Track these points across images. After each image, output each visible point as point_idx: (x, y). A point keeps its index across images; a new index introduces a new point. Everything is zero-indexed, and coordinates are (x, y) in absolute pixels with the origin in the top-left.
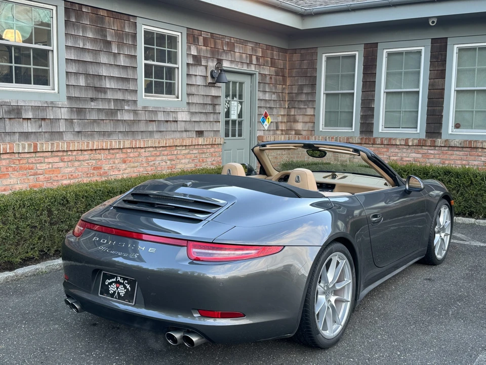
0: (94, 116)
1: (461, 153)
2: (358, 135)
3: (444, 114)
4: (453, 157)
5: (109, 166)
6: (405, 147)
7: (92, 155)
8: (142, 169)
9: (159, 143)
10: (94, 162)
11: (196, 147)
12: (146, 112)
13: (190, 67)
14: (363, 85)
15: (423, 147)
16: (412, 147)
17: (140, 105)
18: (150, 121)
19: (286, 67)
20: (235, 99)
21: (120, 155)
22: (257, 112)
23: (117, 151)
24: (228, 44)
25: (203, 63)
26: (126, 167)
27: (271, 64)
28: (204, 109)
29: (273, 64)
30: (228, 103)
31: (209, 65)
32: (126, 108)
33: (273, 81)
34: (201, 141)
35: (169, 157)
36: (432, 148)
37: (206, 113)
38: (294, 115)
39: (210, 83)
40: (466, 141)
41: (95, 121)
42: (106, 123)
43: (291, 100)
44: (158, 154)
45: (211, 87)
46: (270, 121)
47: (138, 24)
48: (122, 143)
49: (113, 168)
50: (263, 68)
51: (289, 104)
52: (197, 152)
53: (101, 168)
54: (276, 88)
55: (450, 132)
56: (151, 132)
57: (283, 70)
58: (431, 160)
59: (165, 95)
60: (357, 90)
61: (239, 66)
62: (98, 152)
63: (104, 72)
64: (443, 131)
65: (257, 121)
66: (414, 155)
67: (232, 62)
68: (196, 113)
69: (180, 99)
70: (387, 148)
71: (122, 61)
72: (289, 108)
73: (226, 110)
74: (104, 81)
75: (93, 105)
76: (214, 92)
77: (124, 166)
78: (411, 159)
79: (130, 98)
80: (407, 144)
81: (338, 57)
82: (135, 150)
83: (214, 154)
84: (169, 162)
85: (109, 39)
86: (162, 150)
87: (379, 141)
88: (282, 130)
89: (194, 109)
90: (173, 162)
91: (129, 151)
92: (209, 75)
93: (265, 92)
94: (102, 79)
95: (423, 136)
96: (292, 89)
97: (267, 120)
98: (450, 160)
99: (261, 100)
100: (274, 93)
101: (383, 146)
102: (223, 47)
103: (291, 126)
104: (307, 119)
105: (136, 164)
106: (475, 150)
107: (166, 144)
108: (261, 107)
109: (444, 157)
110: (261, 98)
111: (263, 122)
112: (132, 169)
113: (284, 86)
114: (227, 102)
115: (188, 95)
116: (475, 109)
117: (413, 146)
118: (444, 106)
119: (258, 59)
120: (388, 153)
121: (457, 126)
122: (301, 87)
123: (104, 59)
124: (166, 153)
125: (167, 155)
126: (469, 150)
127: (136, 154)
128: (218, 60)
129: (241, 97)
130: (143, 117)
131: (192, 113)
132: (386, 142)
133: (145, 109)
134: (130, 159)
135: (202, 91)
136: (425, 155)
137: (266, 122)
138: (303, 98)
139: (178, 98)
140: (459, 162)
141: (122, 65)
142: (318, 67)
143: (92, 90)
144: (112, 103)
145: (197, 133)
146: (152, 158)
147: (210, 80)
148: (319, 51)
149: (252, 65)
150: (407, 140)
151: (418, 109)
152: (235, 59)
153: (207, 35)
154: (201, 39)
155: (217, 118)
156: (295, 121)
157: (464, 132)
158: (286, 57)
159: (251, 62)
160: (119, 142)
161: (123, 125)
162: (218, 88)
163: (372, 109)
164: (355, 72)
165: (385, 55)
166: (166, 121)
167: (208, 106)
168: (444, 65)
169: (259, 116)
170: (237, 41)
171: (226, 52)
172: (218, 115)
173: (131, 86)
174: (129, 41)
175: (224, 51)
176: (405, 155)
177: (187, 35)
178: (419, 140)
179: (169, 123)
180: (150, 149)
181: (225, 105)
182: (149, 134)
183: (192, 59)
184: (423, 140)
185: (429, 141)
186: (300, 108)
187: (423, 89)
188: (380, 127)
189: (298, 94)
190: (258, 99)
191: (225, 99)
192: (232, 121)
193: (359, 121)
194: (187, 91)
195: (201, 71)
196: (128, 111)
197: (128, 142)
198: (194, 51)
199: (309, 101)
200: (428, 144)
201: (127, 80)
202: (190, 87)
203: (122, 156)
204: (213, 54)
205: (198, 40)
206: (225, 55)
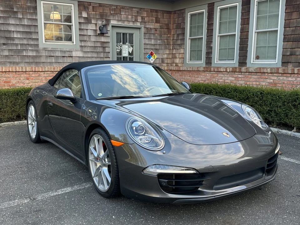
0: (6, 53)
1: (256, 77)
2: (204, 65)
3: (248, 49)
4: (251, 80)
5: (16, 81)
6: (226, 73)
7: (3, 75)
8: (42, 84)
9: (54, 69)
10: (5, 78)
12: (46, 51)
13: (82, 25)
14: (207, 31)
15: (236, 73)
16: (230, 73)
17: (41, 47)
18: (49, 56)
19: (171, 23)
20: (127, 44)
21: (24, 76)
22: (143, 51)
23: (22, 73)
24: (115, 10)
25: (93, 21)
26: (29, 82)
27: (156, 21)
28: (95, 50)
29: (157, 21)
30: (121, 47)
31: (98, 23)
32: (30, 48)
33: (158, 32)
36: (240, 73)
37: (97, 52)
38: (175, 54)
39: (99, 34)
40: (258, 68)
41: (6, 56)
42: (15, 57)
43: (174, 44)
45: (100, 37)
46: (156, 57)
48: (24, 68)
49: (19, 82)
50: (148, 24)
51: (172, 47)
53: (10, 82)
54: (161, 36)
55: (252, 62)
56: (51, 63)
57: (167, 25)
58: (240, 82)
60: (204, 36)
61: (126, 23)
62: (7, 73)
63: (12, 29)
64: (248, 61)
65: (143, 57)
66: (231, 78)
67: (118, 21)
68: (88, 52)
69: (75, 43)
70: (217, 74)
71: (26, 22)
72: (172, 49)
73: (119, 51)
74: (12, 34)
75: (4, 47)
76: (103, 39)
77: (27, 81)
78: (229, 81)
79: (32, 43)
80: (226, 71)
81: (195, 14)
82: (36, 73)
85: (15, 10)
87: (212, 69)
88: (167, 63)
89: (86, 50)
91: (31, 73)
92: (98, 29)
93: (150, 39)
94: (11, 33)
95: (237, 65)
96: (174, 37)
97: (153, 57)
98: (250, 81)
99: (148, 44)
100: (159, 40)
101: (215, 72)
102: (110, 12)
103: (173, 61)
104: (181, 56)
105: (37, 81)
106: (263, 74)
108: (147, 49)
109: (247, 80)
110: (147, 43)
111: (149, 58)
112: (34, 84)
113: (168, 35)
114: (120, 45)
115: (81, 41)
116: (267, 45)
118: (248, 44)
119: (143, 18)
120: (218, 77)
121: (257, 58)
122: (178, 35)
123: (12, 21)
126: (260, 74)
127: (37, 75)
128: (106, 19)
129: (131, 42)
130: (44, 54)
131: (85, 52)
132: (216, 70)
133: (45, 49)
134: (32, 77)
135: (93, 39)
136: (237, 78)
137: (152, 58)
138: (179, 42)
139: (73, 43)
140: (254, 83)
141: (26, 24)
142: (185, 22)
143: (4, 39)
144: (19, 46)
146: (50, 78)
147: (98, 32)
148: (187, 11)
149: (138, 23)
150: (226, 68)
151: (235, 47)
152: (121, 18)
153: (96, 5)
154: (91, 7)
155: (107, 55)
156: (176, 58)
157: (260, 62)
158: (170, 16)
159: (136, 21)
160: (22, 68)
161: (28, 58)
162: (107, 37)
163: (211, 48)
164: (203, 23)
165: (218, 10)
166: (63, 56)
167: (99, 48)
168: (249, 14)
169: (145, 54)
170: (123, 8)
171: (113, 15)
172: (108, 53)
173: (34, 36)
174: (31, 11)
175: (111, 14)
176: (226, 78)
177: (79, 5)
178: (233, 68)
179: (65, 58)
180: (48, 72)
181: (118, 48)
182: (49, 64)
183: (83, 19)
184: (236, 68)
185: (238, 69)
186: (178, 49)
187: (237, 33)
188: (216, 60)
189: (177, 40)
190: (144, 44)
191: (116, 44)
192: (124, 57)
193: (205, 56)
194: (80, 39)
195: (92, 27)
196: (32, 50)
197: (29, 68)
198: (85, 15)
199: (182, 44)
200: (238, 71)
201: (30, 33)
202: (82, 36)
203: (25, 76)
204: (102, 16)
205: (88, 8)
206: (112, 17)
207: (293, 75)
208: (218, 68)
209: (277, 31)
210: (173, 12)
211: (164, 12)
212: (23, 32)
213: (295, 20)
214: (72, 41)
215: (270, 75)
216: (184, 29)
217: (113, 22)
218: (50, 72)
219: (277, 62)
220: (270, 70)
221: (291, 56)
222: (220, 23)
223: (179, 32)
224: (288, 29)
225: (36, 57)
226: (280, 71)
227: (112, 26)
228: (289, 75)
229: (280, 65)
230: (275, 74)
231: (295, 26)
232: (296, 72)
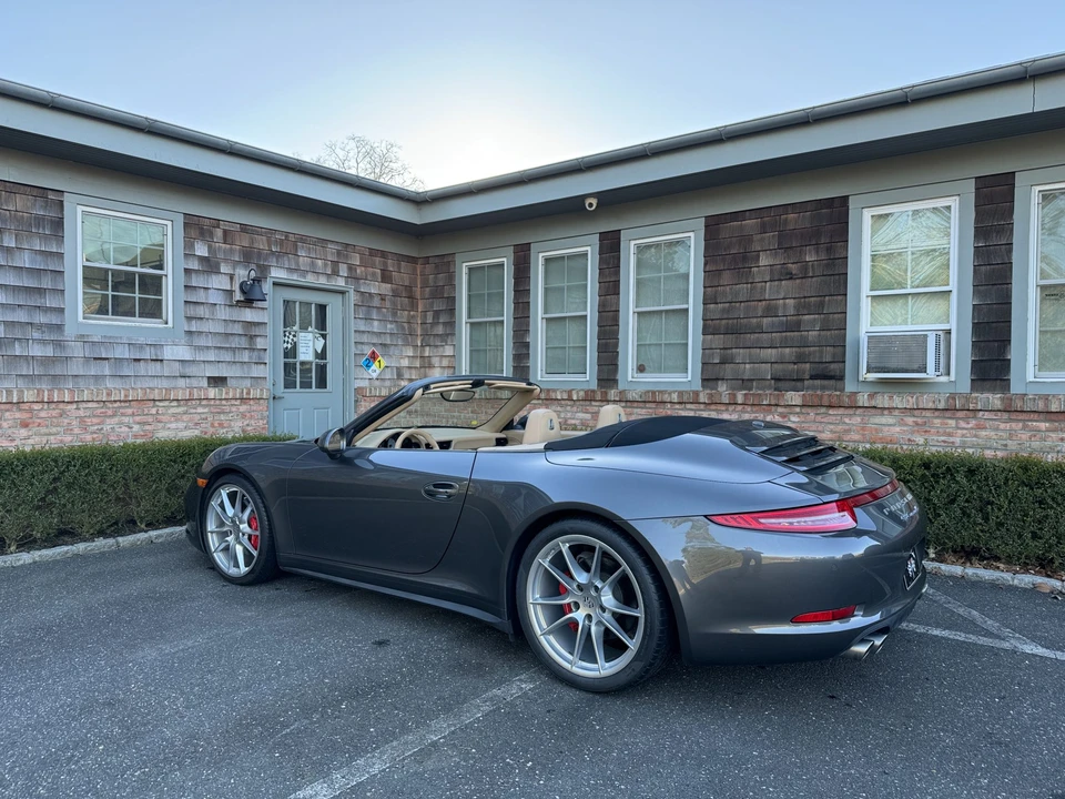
1: (643, 411)
3: (620, 350)
6: (569, 403)
8: (68, 439)
9: (109, 395)
11: (204, 402)
12: (87, 345)
13: (193, 275)
14: (514, 307)
15: (594, 403)
16: (578, 403)
17: (70, 332)
18: (95, 358)
19: (417, 285)
20: (310, 329)
21: (14, 415)
22: (352, 350)
23: (8, 406)
24: (281, 243)
25: (224, 270)
26: (30, 434)
27: (382, 278)
28: (227, 342)
29: (386, 278)
30: (294, 336)
31: (237, 273)
32: (36, 335)
33: (388, 304)
34: (212, 393)
35: (137, 419)
36: (604, 403)
37: (233, 350)
38: (430, 357)
39: (238, 301)
40: (648, 392)
43: (425, 335)
44: (110, 412)
45: (242, 308)
46: (383, 365)
47: (65, 204)
48: (15, 393)
50: (365, 283)
51: (422, 340)
52: (206, 410)
54: (395, 314)
55: (630, 379)
56: (98, 378)
57: (409, 288)
59: (137, 319)
60: (507, 316)
61: (310, 278)
64: (619, 377)
65: (353, 364)
66: (581, 415)
67: (290, 270)
68: (208, 347)
69: (170, 324)
71: (25, 260)
72: (422, 346)
73: (289, 346)
76: (249, 315)
77: (23, 432)
78: (577, 423)
79: (42, 318)
80: (570, 399)
81: (481, 268)
82: (53, 406)
83: (248, 415)
84: (136, 428)
86: (119, 407)
88: (411, 380)
89: (202, 342)
90: (147, 427)
91: (36, 407)
92: (236, 287)
93: (368, 319)
95: (594, 385)
96: (425, 316)
97: (377, 363)
99: (363, 332)
100: (391, 322)
101: (540, 402)
102: (270, 247)
103: (425, 374)
104: (445, 362)
105: (54, 430)
106: (662, 406)
107: (126, 396)
108: (362, 343)
110: (362, 328)
112: (44, 439)
113: (412, 313)
114: (293, 333)
115: (189, 319)
116: (663, 342)
117: (578, 400)
118: (620, 337)
119: (351, 268)
121: (641, 369)
122: (437, 314)
124: (130, 411)
125: (133, 414)
126: (653, 405)
127: (55, 413)
128: (258, 266)
129: (322, 325)
130: (77, 351)
131: (199, 348)
133: (82, 339)
134: (38, 420)
135: (223, 314)
137: (375, 366)
138: (440, 330)
139: (167, 323)
141: (27, 266)
142: (456, 283)
145: (212, 381)
146: (95, 420)
147: (238, 296)
148: (458, 258)
149: (340, 278)
150: (570, 392)
151: (586, 343)
152: (297, 264)
153: (233, 227)
154: (219, 233)
155: (259, 358)
156: (431, 366)
157: (649, 378)
158: (415, 269)
159: (335, 273)
160: (9, 392)
161: (29, 364)
162: (261, 311)
163: (527, 345)
164: (503, 288)
165: (541, 261)
166: (135, 360)
167: (237, 339)
168: (617, 273)
169: (358, 357)
170: (303, 239)
171: (278, 255)
172: (262, 353)
173: (50, 302)
174: (44, 229)
175: (273, 253)
176: (569, 415)
177: (186, 225)
178: (586, 392)
179: (142, 363)
180: (90, 405)
181: (286, 339)
182: (92, 381)
183: (196, 263)
184: (593, 391)
185: (599, 393)
186: (437, 346)
187: (591, 312)
188: (539, 373)
189: (434, 324)
190: (355, 331)
191: (282, 329)
192: (302, 363)
193: (511, 363)
194: (186, 312)
195: (220, 282)
196: (43, 342)
197: (31, 392)
198: (201, 250)
199: (447, 335)
200: (598, 397)
201: (40, 291)
202: (192, 307)
203: (18, 415)
204: (248, 256)
205: (211, 234)
206: (274, 260)
207: (733, 407)
208: (548, 390)
209: (687, 310)
210: (420, 261)
211: (401, 258)
212: (16, 289)
213: (728, 288)
214: (161, 318)
215: (677, 406)
216: (452, 300)
217: (277, 273)
218: (95, 405)
219: (689, 379)
220: (678, 397)
221: (723, 366)
222: (546, 290)
223: (439, 305)
224: (712, 306)
225: (53, 362)
226: (703, 398)
227: (274, 284)
228: (723, 408)
229: (697, 386)
230: (689, 406)
231: (729, 300)
232: (740, 399)
